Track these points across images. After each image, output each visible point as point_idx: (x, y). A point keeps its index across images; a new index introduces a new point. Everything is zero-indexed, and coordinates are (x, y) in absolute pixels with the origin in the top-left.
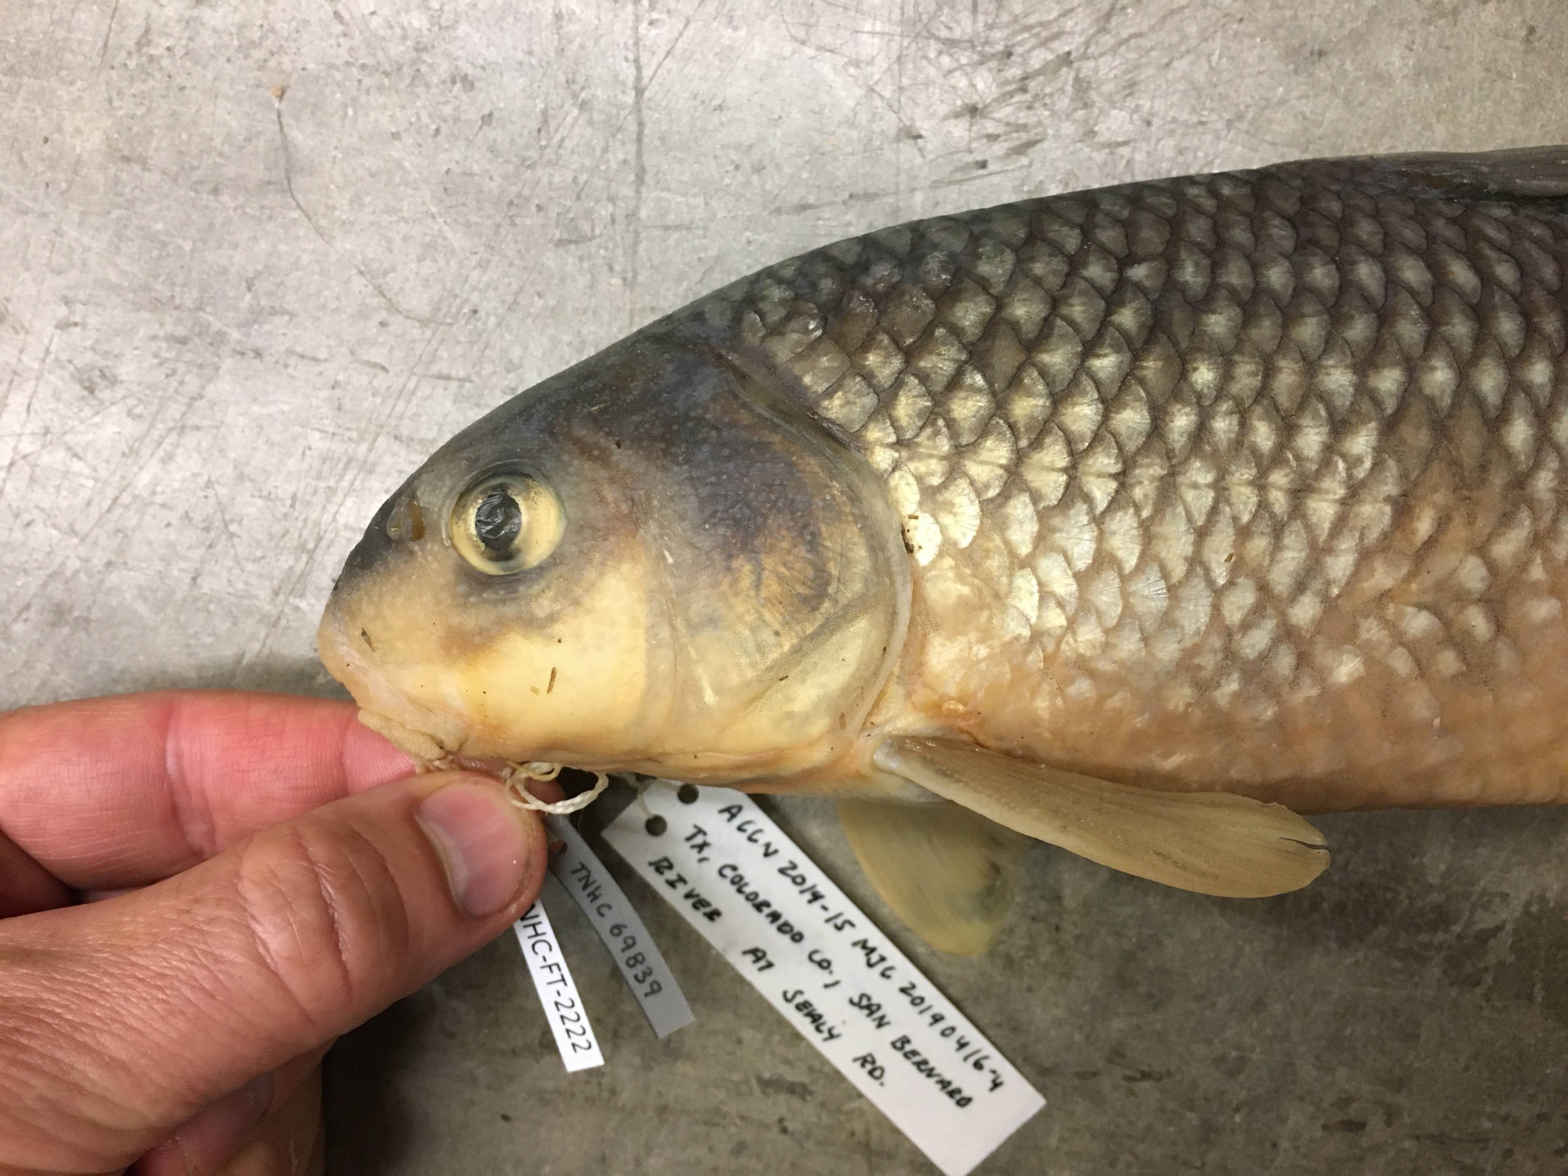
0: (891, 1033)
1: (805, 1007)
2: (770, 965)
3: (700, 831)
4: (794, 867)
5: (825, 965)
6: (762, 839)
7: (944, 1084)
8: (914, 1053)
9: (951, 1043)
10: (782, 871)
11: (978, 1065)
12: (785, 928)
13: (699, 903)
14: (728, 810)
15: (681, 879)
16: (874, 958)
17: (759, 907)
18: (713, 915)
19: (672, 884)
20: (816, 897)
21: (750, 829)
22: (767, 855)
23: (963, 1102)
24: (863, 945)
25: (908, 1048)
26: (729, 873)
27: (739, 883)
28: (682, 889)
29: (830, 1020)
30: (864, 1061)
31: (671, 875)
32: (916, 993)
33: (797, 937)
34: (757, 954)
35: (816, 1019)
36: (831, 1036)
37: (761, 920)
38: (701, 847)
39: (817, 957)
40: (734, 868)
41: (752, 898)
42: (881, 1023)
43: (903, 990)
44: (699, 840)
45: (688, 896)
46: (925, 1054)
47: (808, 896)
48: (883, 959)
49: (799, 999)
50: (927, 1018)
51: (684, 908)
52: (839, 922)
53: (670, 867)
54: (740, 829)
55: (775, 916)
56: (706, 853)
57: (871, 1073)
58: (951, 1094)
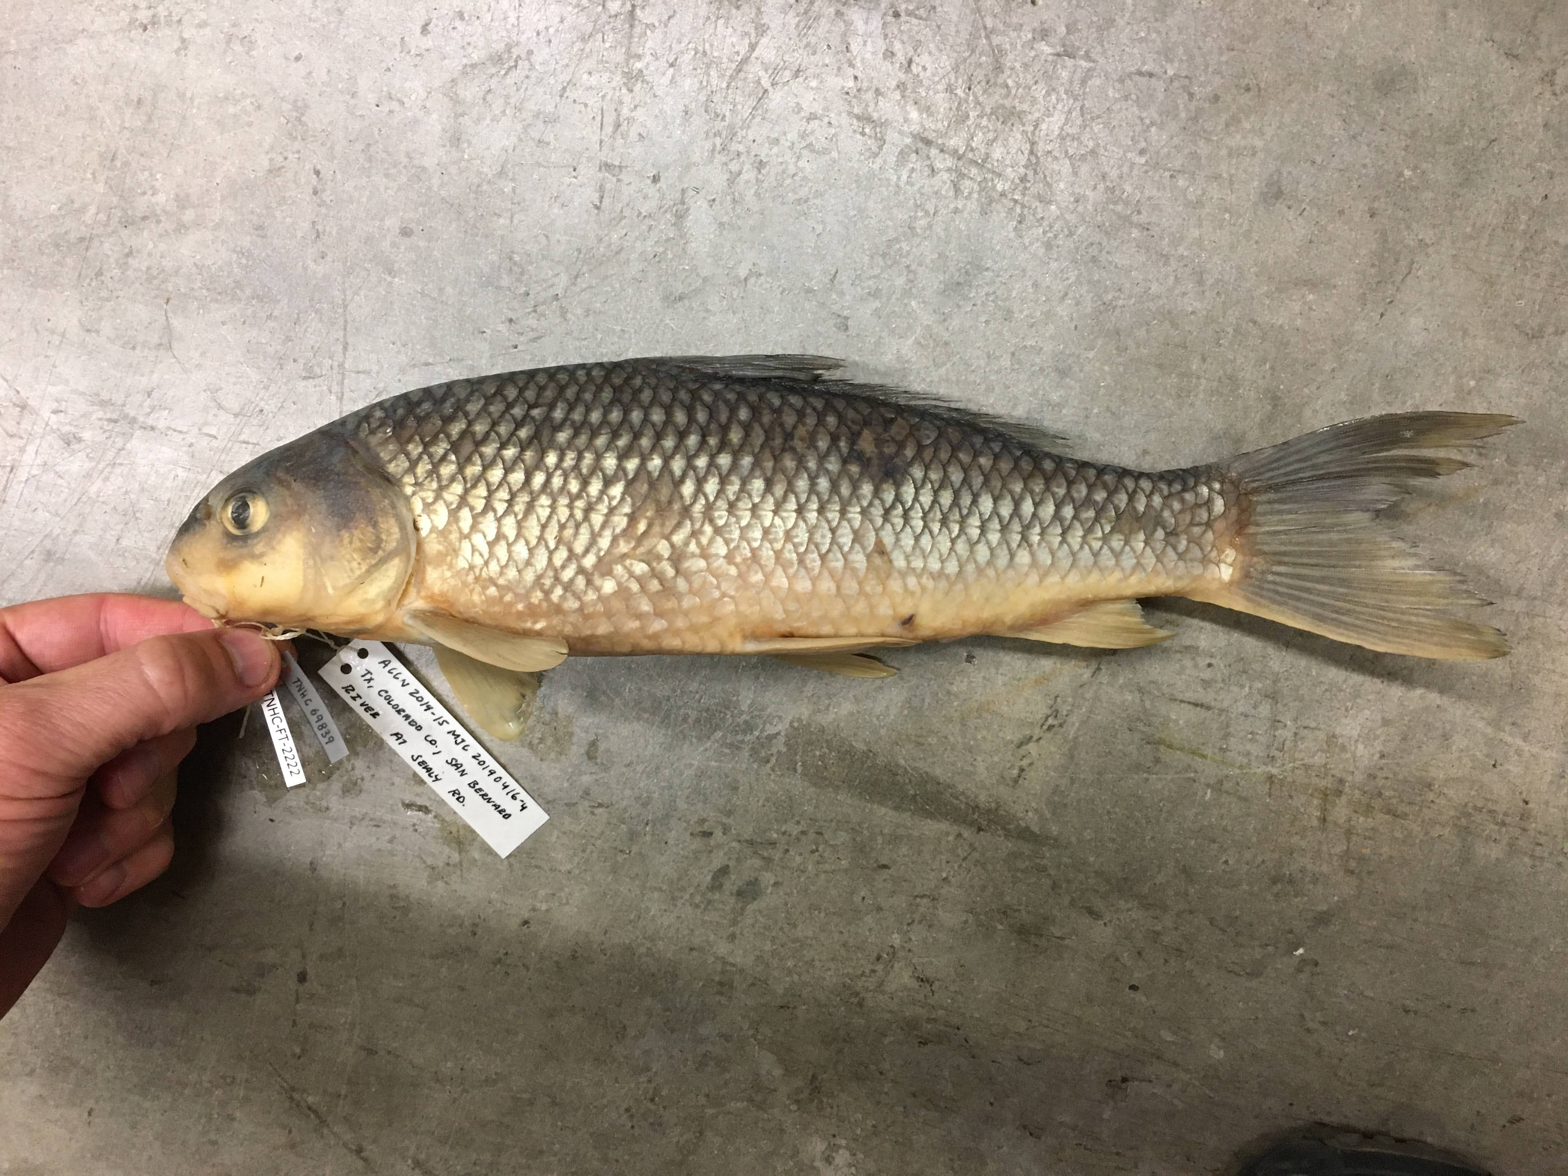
0: (468, 779)
1: (422, 764)
2: (405, 742)
3: (369, 672)
4: (418, 692)
5: (433, 742)
6: (401, 677)
7: (497, 807)
8: (480, 790)
9: (500, 785)
10: (411, 694)
11: (514, 797)
12: (412, 723)
13: (368, 709)
14: (383, 662)
15: (359, 696)
16: (459, 740)
17: (399, 712)
18: (375, 715)
19: (354, 698)
20: (429, 708)
21: (395, 672)
22: (403, 685)
23: (507, 816)
24: (453, 733)
25: (477, 787)
26: (383, 693)
27: (389, 700)
28: (359, 702)
29: (436, 771)
30: (454, 793)
31: (353, 694)
32: (480, 759)
33: (419, 728)
34: (398, 736)
35: (429, 770)
36: (437, 779)
37: (400, 718)
38: (369, 680)
39: (429, 739)
40: (386, 692)
41: (395, 707)
42: (463, 773)
43: (474, 757)
44: (368, 677)
45: (362, 705)
46: (486, 791)
47: (425, 707)
48: (463, 741)
49: (420, 760)
50: (487, 772)
51: (360, 711)
52: (441, 721)
53: (353, 690)
54: (389, 672)
55: (407, 717)
56: (372, 683)
57: (458, 799)
58: (500, 812)
